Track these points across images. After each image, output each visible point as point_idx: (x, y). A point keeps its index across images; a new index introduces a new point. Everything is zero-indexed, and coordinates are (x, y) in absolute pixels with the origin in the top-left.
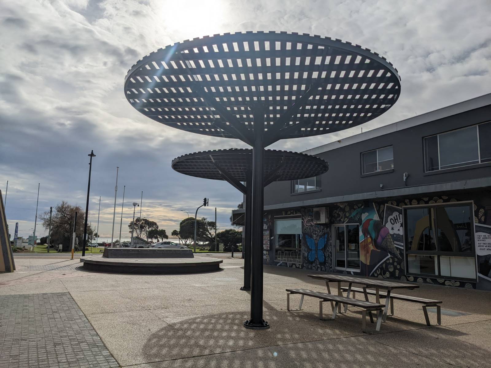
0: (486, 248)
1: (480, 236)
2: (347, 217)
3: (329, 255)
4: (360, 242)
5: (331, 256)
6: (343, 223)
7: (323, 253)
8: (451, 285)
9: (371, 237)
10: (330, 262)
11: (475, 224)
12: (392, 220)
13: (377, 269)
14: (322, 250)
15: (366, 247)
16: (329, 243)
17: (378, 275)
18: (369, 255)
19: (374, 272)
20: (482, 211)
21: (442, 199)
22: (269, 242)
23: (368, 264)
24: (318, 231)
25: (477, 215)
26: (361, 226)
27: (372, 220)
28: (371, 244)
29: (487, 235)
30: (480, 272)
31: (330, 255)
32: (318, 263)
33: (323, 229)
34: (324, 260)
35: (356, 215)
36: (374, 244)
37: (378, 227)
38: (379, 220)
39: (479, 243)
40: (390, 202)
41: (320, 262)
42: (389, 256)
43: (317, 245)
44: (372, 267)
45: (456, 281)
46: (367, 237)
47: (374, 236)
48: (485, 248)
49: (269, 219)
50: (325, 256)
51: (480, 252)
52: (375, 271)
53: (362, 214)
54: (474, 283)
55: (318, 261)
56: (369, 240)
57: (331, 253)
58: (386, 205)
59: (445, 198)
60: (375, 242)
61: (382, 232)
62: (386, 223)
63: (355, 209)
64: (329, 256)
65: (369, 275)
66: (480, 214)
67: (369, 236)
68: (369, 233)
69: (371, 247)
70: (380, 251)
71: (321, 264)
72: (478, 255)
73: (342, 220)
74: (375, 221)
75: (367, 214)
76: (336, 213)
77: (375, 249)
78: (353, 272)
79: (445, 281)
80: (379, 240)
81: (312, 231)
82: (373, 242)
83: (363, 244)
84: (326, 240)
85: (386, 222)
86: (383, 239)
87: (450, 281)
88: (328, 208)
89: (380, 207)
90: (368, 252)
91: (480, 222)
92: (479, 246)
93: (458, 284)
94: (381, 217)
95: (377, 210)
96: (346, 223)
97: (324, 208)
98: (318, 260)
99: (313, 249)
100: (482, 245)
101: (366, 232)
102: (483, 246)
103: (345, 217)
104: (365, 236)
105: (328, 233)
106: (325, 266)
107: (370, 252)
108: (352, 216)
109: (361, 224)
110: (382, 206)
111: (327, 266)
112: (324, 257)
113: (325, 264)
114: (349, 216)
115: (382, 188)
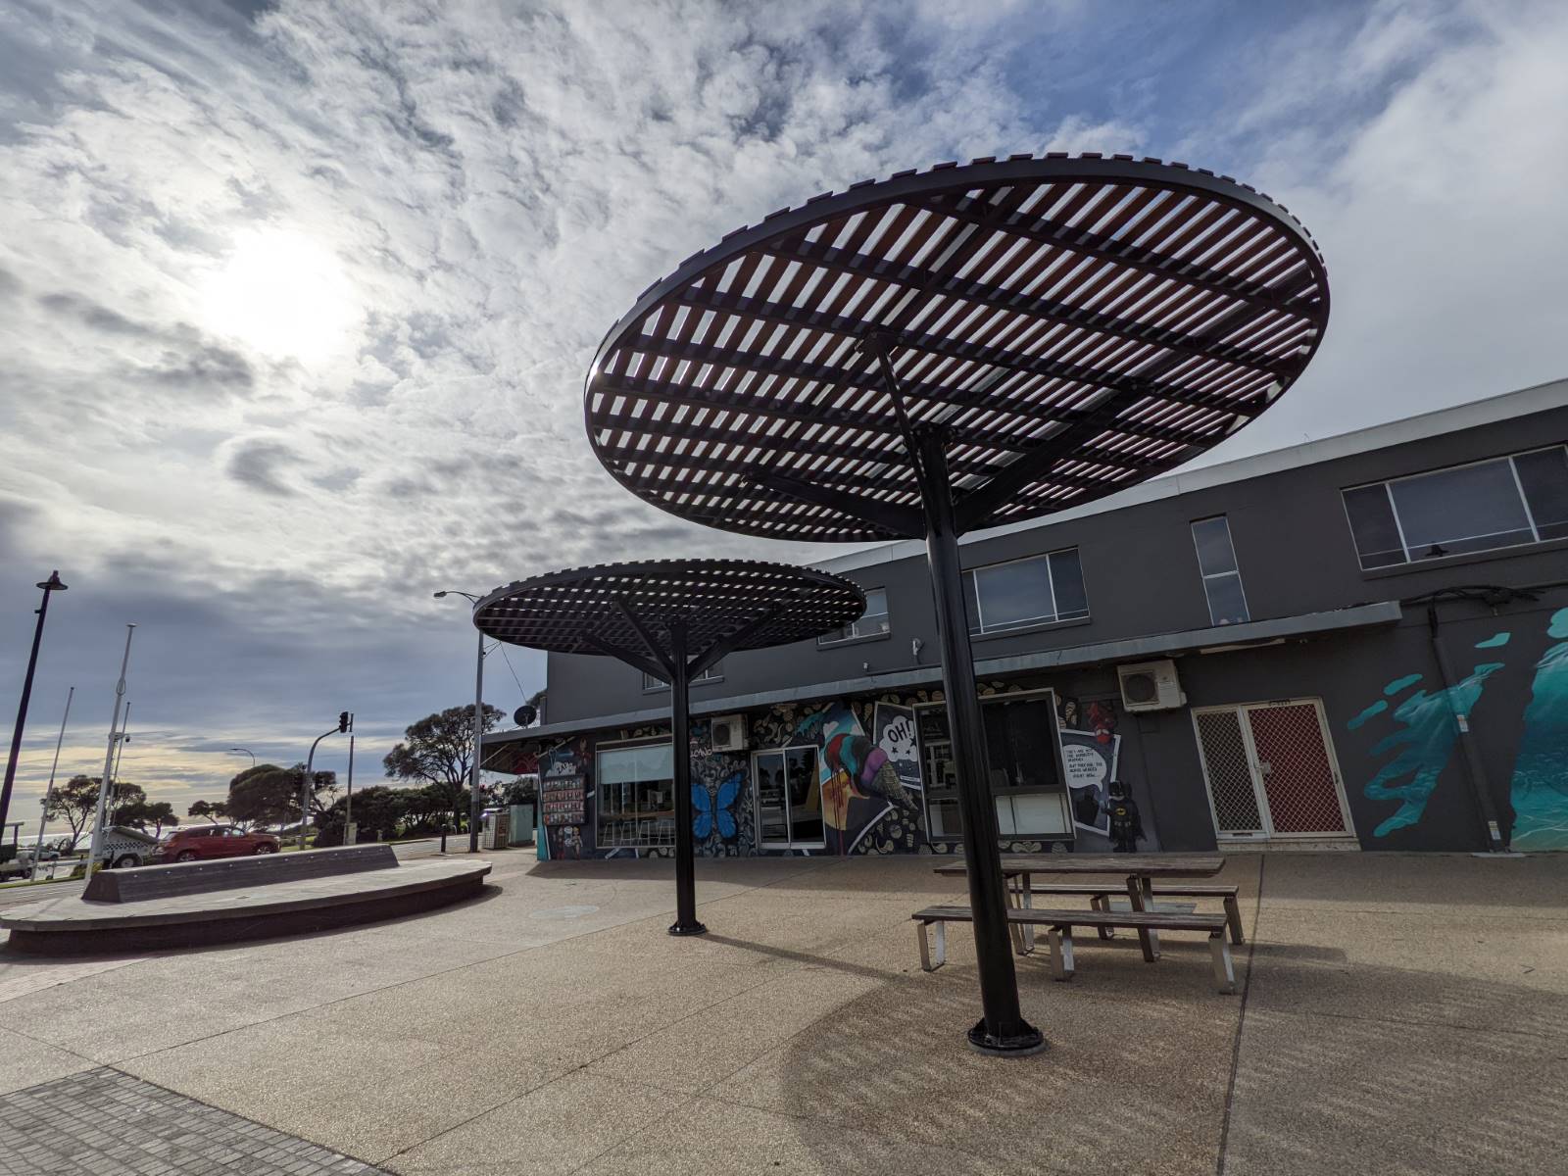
0: (1086, 773)
1: (1071, 752)
2: (790, 734)
3: (746, 818)
4: (821, 784)
5: (753, 821)
6: (780, 745)
7: (733, 815)
8: (1024, 849)
9: (847, 771)
10: (749, 834)
11: (1059, 731)
12: (892, 733)
13: (865, 836)
14: (728, 809)
15: (835, 793)
16: (746, 794)
17: (867, 849)
18: (844, 810)
19: (858, 843)
20: (1071, 705)
21: (994, 687)
22: (582, 804)
23: (844, 829)
24: (719, 768)
25: (1062, 714)
26: (823, 750)
27: (848, 735)
28: (848, 786)
29: (1085, 748)
30: (1079, 820)
31: (749, 817)
32: (718, 840)
33: (731, 763)
34: (733, 832)
35: (810, 727)
36: (853, 783)
37: (862, 749)
38: (864, 734)
39: (1071, 766)
40: (885, 698)
41: (725, 836)
42: (891, 806)
43: (714, 801)
44: (851, 834)
45: (1033, 843)
46: (838, 772)
47: (853, 767)
48: (1082, 772)
49: (583, 750)
50: (736, 822)
51: (1074, 781)
52: (861, 842)
53: (822, 725)
54: (1070, 843)
55: (718, 835)
56: (844, 777)
57: (751, 814)
58: (877, 703)
59: (1000, 685)
60: (857, 781)
61: (872, 758)
62: (878, 741)
63: (806, 716)
64: (746, 822)
65: (846, 853)
66: (1069, 712)
67: (842, 770)
68: (841, 764)
69: (849, 792)
70: (867, 798)
71: (726, 841)
72: (1070, 788)
73: (777, 740)
74: (855, 738)
75: (834, 724)
76: (761, 725)
77: (859, 795)
78: (809, 850)
79: (1012, 843)
80: (867, 774)
81: (700, 770)
82: (852, 781)
83: (830, 786)
84: (738, 786)
85: (880, 737)
86: (875, 772)
87: (1021, 843)
88: (746, 716)
89: (863, 711)
90: (840, 803)
91: (1069, 726)
92: (1071, 771)
93: (1038, 846)
94: (868, 729)
95: (858, 716)
96: (787, 746)
97: (739, 716)
98: (720, 833)
99: (705, 809)
100: (1077, 767)
101: (834, 762)
102: (1079, 770)
103: (785, 732)
104: (832, 770)
105: (743, 772)
106: (736, 845)
107: (846, 802)
108: (800, 730)
109: (821, 747)
110: (868, 706)
111: (742, 844)
112: (733, 825)
113: (738, 840)
114: (794, 730)
115: (868, 670)
